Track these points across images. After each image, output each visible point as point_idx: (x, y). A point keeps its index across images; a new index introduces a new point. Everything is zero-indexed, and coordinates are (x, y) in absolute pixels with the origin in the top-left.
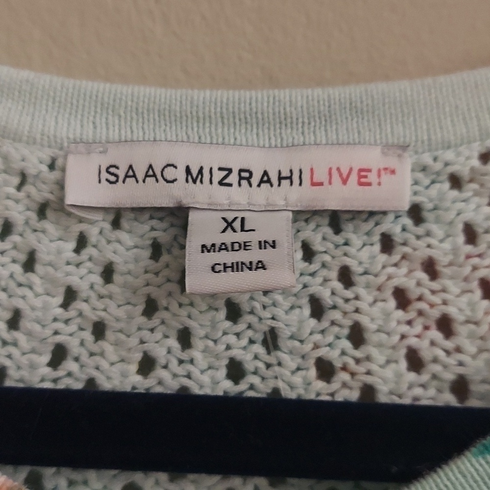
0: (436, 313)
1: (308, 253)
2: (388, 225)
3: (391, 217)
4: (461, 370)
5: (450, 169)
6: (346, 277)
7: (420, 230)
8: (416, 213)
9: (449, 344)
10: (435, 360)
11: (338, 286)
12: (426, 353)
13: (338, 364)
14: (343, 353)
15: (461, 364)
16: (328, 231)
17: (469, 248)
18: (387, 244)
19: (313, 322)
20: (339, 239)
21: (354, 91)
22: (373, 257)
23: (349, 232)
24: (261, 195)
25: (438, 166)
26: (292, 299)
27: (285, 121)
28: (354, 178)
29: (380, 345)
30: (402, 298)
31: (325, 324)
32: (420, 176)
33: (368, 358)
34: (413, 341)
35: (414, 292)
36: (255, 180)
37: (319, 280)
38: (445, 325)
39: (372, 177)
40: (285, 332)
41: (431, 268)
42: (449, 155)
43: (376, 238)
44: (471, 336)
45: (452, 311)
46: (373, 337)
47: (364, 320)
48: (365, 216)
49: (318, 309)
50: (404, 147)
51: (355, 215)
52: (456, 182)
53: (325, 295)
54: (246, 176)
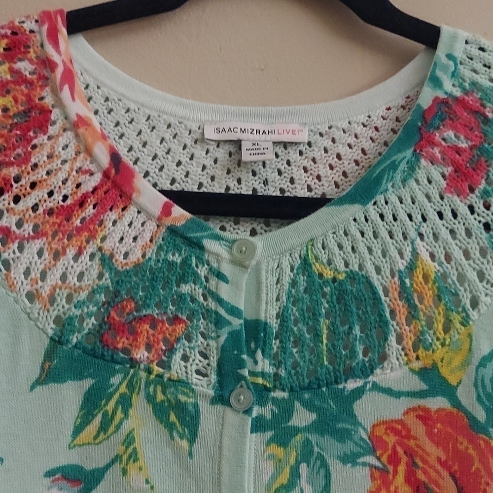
0: (316, 174)
1: (277, 156)
2: (301, 147)
3: (302, 145)
4: (324, 191)
5: (319, 131)
6: (288, 163)
7: (311, 149)
8: (309, 144)
9: (320, 184)
10: (316, 188)
11: (286, 166)
12: (313, 186)
13: (286, 190)
14: (288, 186)
15: (323, 189)
16: (283, 149)
17: (326, 154)
18: (301, 153)
19: (279, 177)
20: (287, 152)
21: (291, 108)
22: (296, 157)
23: (289, 149)
24: (263, 137)
25: (316, 130)
26: (272, 170)
27: (270, 116)
28: (291, 132)
29: (299, 184)
30: (305, 170)
31: (282, 177)
32: (310, 133)
33: (295, 188)
34: (309, 183)
35: (309, 168)
36: (261, 133)
37: (280, 164)
38: (319, 178)
39: (296, 132)
40: (270, 180)
41: (314, 160)
42: (319, 127)
43: (298, 152)
44: (326, 181)
45: (321, 173)
46: (297, 181)
47: (294, 176)
48: (294, 144)
49: (280, 173)
50: (306, 124)
51: (292, 143)
52: (321, 135)
53: (282, 168)
54: (258, 132)
